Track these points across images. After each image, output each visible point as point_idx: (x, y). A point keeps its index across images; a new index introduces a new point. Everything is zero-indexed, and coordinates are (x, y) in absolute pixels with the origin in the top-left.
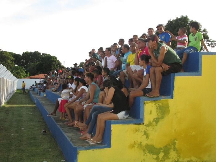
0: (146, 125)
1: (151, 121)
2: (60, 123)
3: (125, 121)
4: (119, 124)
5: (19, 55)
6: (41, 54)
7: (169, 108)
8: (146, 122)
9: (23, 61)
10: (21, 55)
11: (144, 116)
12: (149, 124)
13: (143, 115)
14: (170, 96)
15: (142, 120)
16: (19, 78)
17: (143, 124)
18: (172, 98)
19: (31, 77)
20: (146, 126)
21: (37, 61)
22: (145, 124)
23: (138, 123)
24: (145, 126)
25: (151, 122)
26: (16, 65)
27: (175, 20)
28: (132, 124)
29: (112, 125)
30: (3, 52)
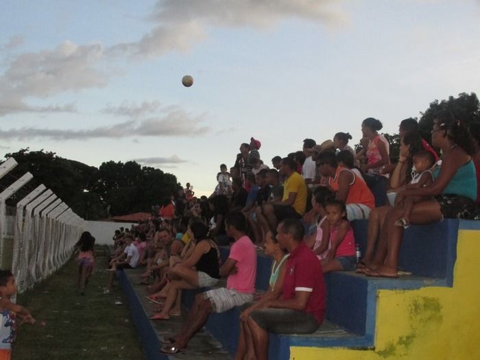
0: (380, 353)
1: (395, 343)
2: (166, 333)
3: (326, 340)
4: (310, 346)
5: (93, 168)
6: (142, 168)
7: (442, 310)
8: (380, 343)
9: (101, 183)
10: (97, 169)
11: (376, 329)
12: (388, 350)
13: (374, 326)
14: (445, 281)
15: (371, 339)
16: (88, 220)
17: (374, 349)
18: (450, 284)
19: (116, 218)
20: (380, 355)
21: (132, 184)
22: (377, 350)
23: (359, 346)
24: (377, 356)
25: (393, 344)
26: (85, 191)
27: (446, 104)
28: (344, 349)
29: (292, 349)
30: (58, 161)
